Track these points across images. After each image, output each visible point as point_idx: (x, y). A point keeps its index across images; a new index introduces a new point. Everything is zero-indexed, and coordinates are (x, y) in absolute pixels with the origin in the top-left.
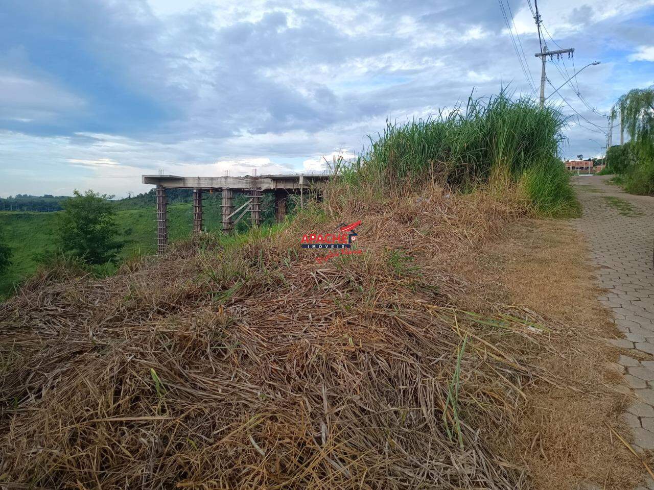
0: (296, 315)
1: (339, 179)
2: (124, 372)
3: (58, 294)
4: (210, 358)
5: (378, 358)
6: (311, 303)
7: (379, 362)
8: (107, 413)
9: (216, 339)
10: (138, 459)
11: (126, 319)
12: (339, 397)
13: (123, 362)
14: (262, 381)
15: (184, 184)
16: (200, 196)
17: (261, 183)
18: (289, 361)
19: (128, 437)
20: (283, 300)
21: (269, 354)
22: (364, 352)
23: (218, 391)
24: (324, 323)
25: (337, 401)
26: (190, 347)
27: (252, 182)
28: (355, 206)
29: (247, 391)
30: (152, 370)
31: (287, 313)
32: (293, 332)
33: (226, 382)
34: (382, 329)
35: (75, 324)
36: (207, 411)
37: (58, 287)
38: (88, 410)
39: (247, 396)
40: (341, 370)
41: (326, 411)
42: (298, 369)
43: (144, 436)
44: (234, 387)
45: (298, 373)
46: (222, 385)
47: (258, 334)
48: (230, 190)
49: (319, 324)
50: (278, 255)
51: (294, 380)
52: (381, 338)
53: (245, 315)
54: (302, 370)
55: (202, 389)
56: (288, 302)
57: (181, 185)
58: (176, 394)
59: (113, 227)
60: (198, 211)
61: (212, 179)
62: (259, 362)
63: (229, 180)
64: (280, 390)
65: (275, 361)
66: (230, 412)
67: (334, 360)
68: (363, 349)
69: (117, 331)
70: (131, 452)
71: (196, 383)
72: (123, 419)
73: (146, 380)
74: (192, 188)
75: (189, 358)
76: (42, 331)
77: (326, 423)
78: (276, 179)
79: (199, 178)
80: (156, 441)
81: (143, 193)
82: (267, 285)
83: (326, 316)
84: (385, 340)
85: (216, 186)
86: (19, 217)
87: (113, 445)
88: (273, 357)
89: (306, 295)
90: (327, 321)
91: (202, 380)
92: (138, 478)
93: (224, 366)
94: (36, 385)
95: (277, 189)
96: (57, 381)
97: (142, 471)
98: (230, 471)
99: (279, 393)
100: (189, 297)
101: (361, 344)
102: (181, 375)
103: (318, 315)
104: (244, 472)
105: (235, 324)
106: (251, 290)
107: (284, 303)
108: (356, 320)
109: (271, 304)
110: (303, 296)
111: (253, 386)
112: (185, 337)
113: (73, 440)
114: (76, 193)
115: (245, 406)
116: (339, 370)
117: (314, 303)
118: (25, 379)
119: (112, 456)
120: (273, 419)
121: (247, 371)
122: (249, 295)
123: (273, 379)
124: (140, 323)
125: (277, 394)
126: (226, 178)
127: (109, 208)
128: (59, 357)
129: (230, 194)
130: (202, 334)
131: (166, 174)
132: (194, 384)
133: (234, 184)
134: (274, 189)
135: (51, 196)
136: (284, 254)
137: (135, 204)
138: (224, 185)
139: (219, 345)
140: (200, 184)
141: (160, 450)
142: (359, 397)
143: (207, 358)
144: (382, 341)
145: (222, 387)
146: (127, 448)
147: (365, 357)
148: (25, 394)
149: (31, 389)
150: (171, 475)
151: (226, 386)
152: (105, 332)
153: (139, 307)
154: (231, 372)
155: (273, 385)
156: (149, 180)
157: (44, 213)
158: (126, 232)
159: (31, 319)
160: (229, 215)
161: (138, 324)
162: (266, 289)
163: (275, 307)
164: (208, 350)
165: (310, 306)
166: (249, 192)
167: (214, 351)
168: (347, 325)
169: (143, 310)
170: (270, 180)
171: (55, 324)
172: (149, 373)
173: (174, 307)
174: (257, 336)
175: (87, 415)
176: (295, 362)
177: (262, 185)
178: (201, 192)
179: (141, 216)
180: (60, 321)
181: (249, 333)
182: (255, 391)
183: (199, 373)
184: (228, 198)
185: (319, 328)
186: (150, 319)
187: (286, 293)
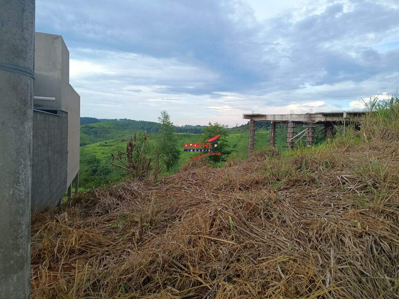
0: (323, 203)
1: (374, 114)
2: (216, 215)
3: (194, 174)
4: (263, 218)
5: (381, 241)
6: (335, 197)
7: (382, 244)
8: (206, 233)
9: (267, 208)
10: (217, 261)
11: (223, 190)
12: (344, 259)
13: (216, 210)
14: (292, 238)
15: (265, 118)
16: (275, 126)
17: (315, 117)
18: (312, 229)
19: (214, 247)
20: (315, 192)
21: (299, 223)
22: (369, 235)
23: (265, 237)
24: (342, 210)
25: (342, 262)
26: (252, 210)
27: (308, 117)
28: (385, 134)
29: (282, 241)
30: (230, 217)
31: (316, 200)
32: (319, 213)
33: (270, 234)
34: (388, 222)
35: (200, 190)
36: (256, 246)
37: (195, 171)
38: (197, 230)
39: (282, 244)
40: (348, 242)
41: (332, 266)
42: (317, 235)
43: (221, 249)
44: (274, 237)
45: (317, 238)
46: (268, 235)
47: (294, 210)
48: (293, 122)
49: (338, 211)
50: (317, 164)
51: (313, 242)
52: (386, 227)
53: (288, 198)
54: (320, 237)
55: (256, 234)
56: (318, 194)
57: (264, 119)
58: (241, 232)
59: (226, 143)
60: (273, 135)
61: (282, 115)
62: (292, 226)
63: (293, 116)
64: (303, 246)
65: (302, 228)
66: (270, 250)
67: (344, 235)
68: (369, 232)
69: (218, 195)
70: (214, 256)
71: (253, 230)
72: (213, 238)
73: (226, 222)
74: (270, 121)
75: (251, 215)
76: (186, 191)
77: (331, 273)
78: (325, 115)
79: (274, 115)
80: (227, 254)
81: (244, 125)
82: (305, 181)
83: (345, 206)
84: (390, 230)
85: (284, 119)
86: (185, 136)
87: (206, 250)
88: (302, 225)
89: (331, 191)
90: (345, 210)
91: (257, 229)
92: (215, 269)
93: (270, 224)
94: (179, 215)
95: (326, 121)
96: (188, 215)
97: (218, 267)
98: (263, 281)
99: (302, 247)
100: (257, 183)
101: (367, 228)
102: (245, 224)
103: (338, 205)
104: (271, 284)
105: (280, 201)
106: (295, 183)
107: (315, 194)
108: (367, 212)
109: (305, 193)
110: (330, 192)
111: (286, 240)
112: (250, 204)
113: (189, 243)
114: (210, 124)
115: (280, 249)
116: (346, 242)
117: (337, 197)
118: (176, 211)
119: (205, 255)
120: (295, 261)
121: (284, 230)
122: (293, 186)
123: (300, 239)
124: (230, 193)
125: (301, 248)
126: (291, 115)
127: (225, 132)
128: (191, 203)
129: (294, 124)
130: (259, 204)
131: (256, 113)
132: (252, 230)
133: (297, 118)
134: (324, 121)
135: (200, 126)
136: (321, 163)
137: (239, 130)
138: (290, 120)
139: (269, 212)
140: (275, 118)
141: (228, 259)
142: (359, 263)
143: (261, 218)
144: (387, 230)
145: (267, 236)
146: (213, 253)
147: (370, 238)
148: (175, 218)
149: (177, 216)
150: (231, 273)
151: (270, 236)
152: (212, 195)
153: (230, 185)
154: (274, 229)
155: (299, 242)
156: (246, 116)
157: (196, 134)
158: (234, 146)
159: (182, 184)
160: (292, 138)
161: (228, 193)
162: (304, 184)
163: (308, 195)
164: (262, 213)
165: (333, 198)
166: (306, 123)
167: (265, 214)
168: (359, 215)
169: (232, 186)
170: (321, 115)
171: (192, 188)
172: (228, 218)
173: (248, 188)
174: (294, 211)
175: (197, 232)
176: (315, 231)
177: (316, 119)
178: (275, 123)
179: (242, 137)
180: (194, 187)
181: (288, 208)
182: (287, 243)
183: (256, 225)
184: (292, 127)
185: (338, 213)
186: (235, 192)
187: (318, 188)
